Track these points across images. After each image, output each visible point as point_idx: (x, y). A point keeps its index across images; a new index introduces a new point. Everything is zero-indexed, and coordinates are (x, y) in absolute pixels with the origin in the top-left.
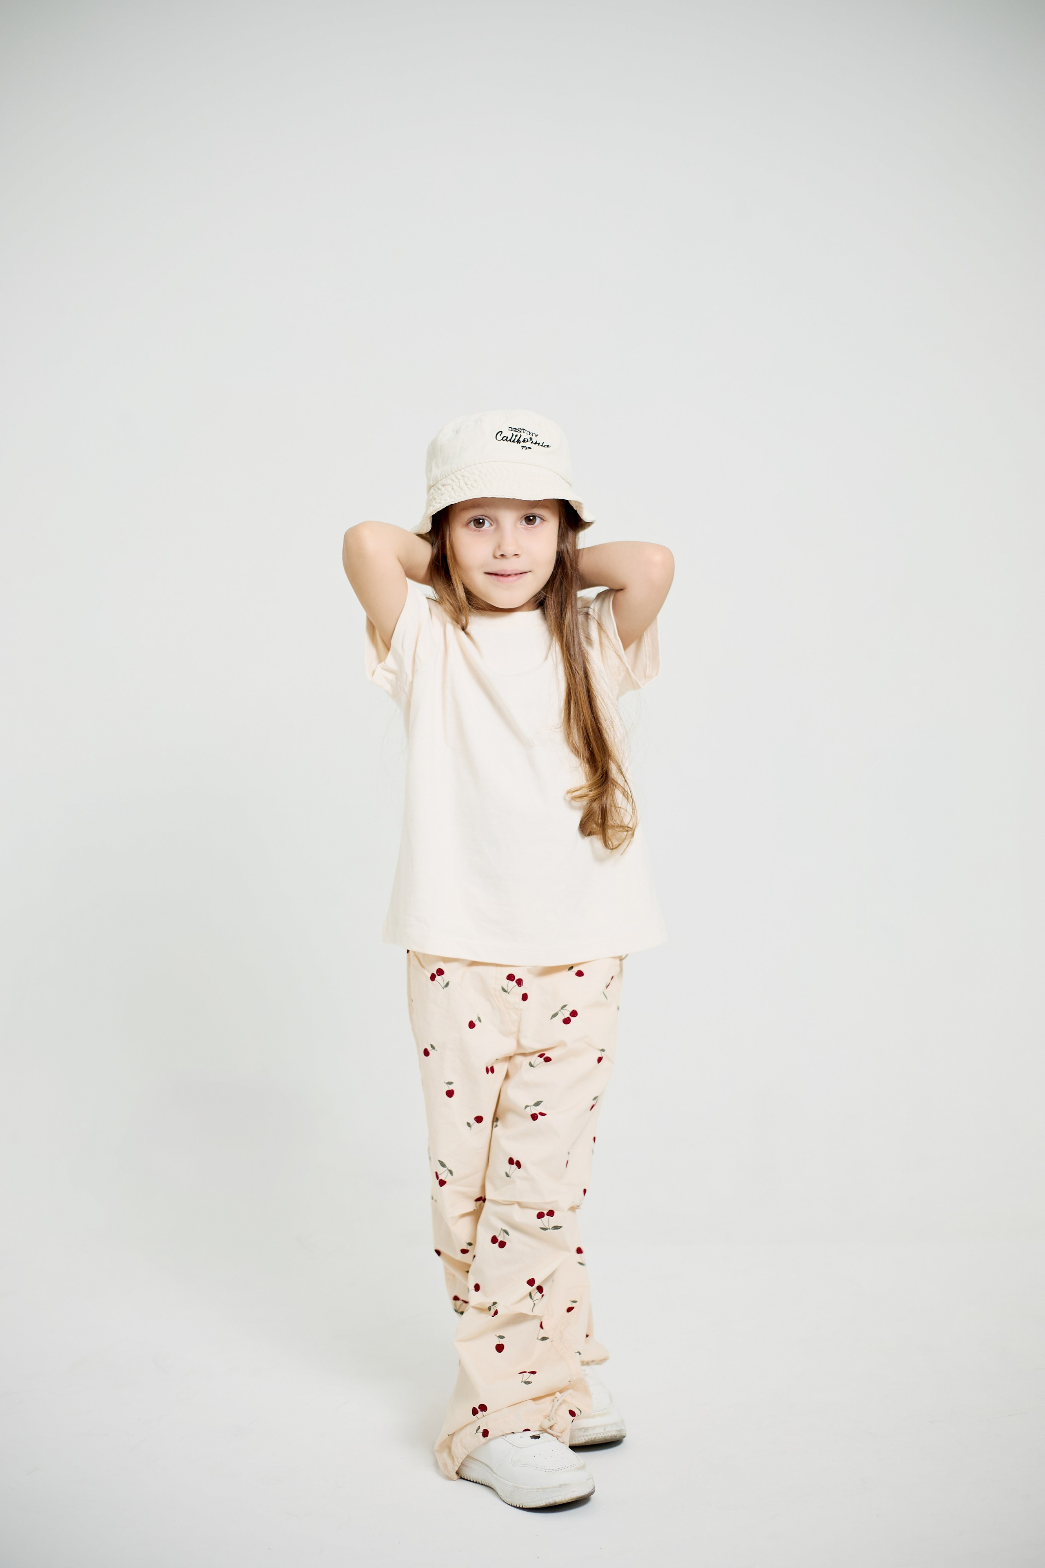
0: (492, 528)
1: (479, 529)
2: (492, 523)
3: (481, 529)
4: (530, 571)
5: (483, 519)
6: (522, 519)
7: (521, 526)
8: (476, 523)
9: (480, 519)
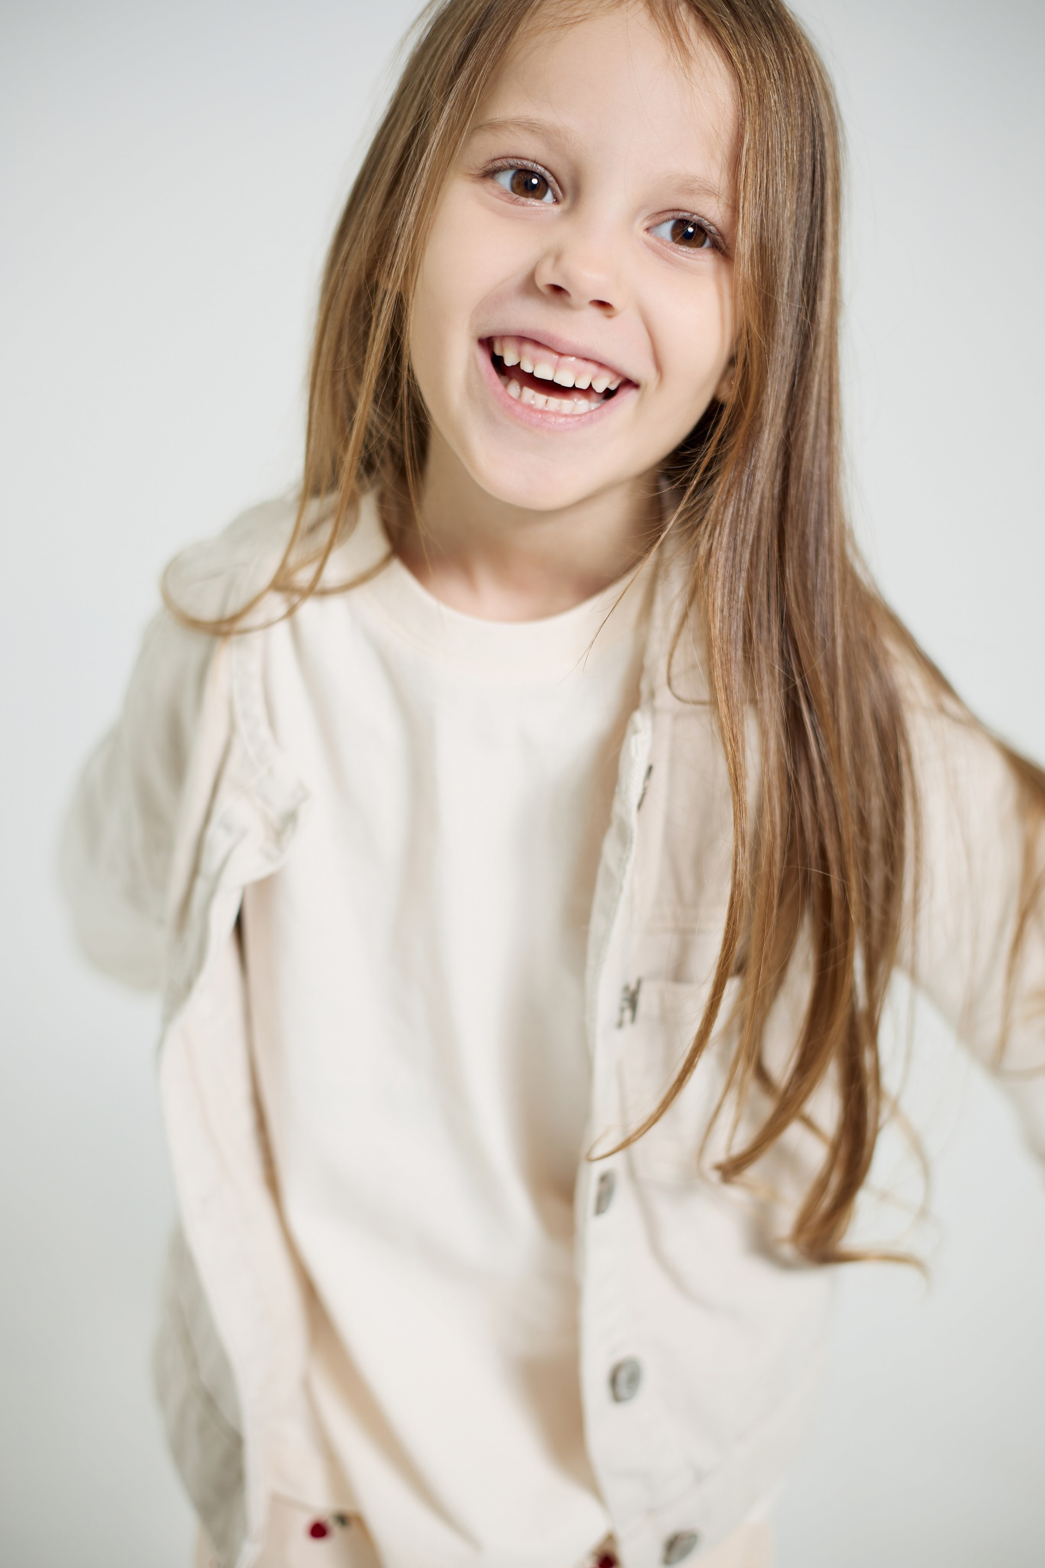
2: (564, 199)
5: (543, 179)
6: (660, 219)
9: (533, 173)
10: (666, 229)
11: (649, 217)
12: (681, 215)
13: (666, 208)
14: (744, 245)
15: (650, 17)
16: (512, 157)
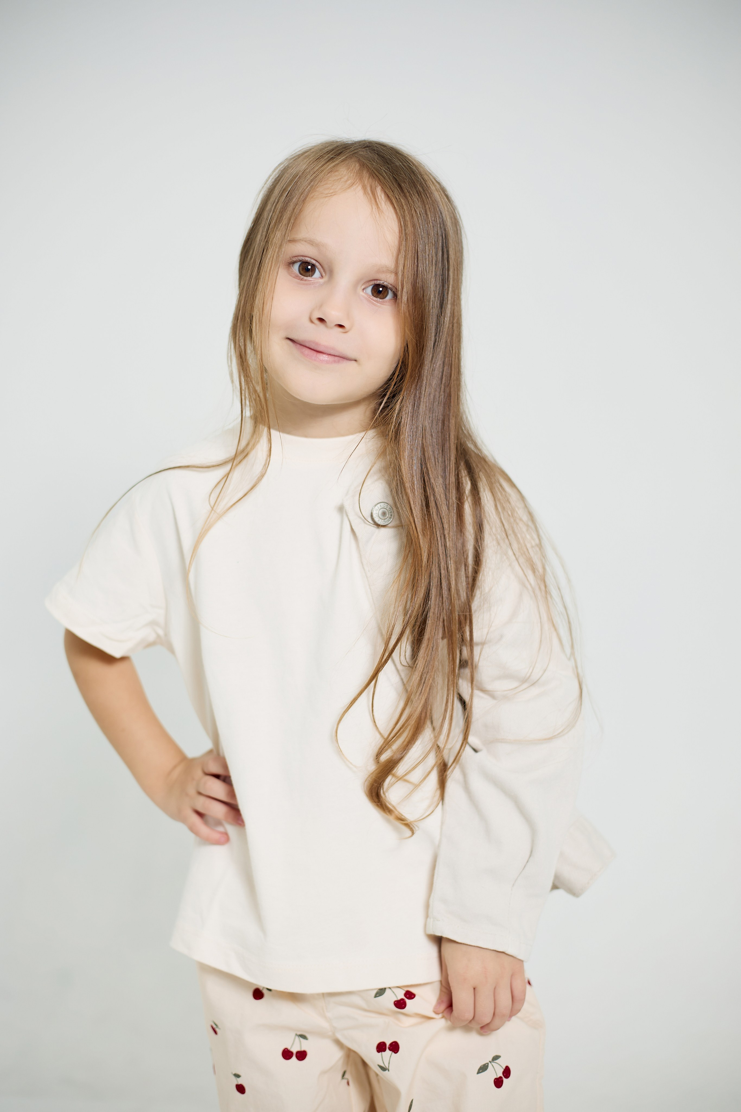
0: (322, 281)
1: (303, 277)
2: (324, 274)
3: (305, 278)
4: (356, 360)
5: (313, 266)
6: (367, 285)
7: (362, 293)
8: (303, 269)
9: (308, 263)
10: (369, 290)
11: (364, 284)
12: (378, 282)
13: (371, 279)
14: (404, 297)
15: (364, 194)
16: (301, 256)
